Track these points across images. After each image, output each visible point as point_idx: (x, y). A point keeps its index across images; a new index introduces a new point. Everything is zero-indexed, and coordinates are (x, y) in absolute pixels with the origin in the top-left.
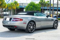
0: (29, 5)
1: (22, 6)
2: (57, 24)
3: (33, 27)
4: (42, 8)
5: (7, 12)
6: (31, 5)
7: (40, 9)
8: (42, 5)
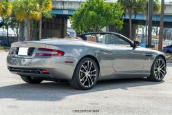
0: (86, 6)
1: (62, 10)
2: (164, 69)
3: (93, 73)
4: (127, 17)
5: (10, 29)
6: (91, 8)
7: (122, 22)
8: (128, 7)
